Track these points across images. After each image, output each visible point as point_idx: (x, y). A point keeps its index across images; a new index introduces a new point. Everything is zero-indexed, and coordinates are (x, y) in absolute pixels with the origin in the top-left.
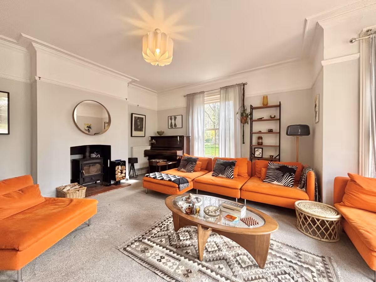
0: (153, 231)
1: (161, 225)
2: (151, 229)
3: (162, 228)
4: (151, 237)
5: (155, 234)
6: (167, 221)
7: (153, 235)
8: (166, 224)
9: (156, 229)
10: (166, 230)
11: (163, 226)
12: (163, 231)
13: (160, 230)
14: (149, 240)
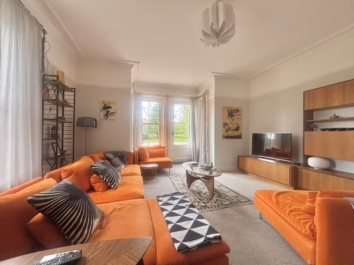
0: (229, 203)
1: (220, 205)
2: (230, 205)
3: (221, 203)
4: (231, 200)
5: (228, 201)
6: (213, 206)
7: (229, 201)
8: (216, 204)
9: (226, 204)
10: (219, 200)
11: (219, 203)
12: (221, 201)
13: (223, 202)
14: (233, 200)
